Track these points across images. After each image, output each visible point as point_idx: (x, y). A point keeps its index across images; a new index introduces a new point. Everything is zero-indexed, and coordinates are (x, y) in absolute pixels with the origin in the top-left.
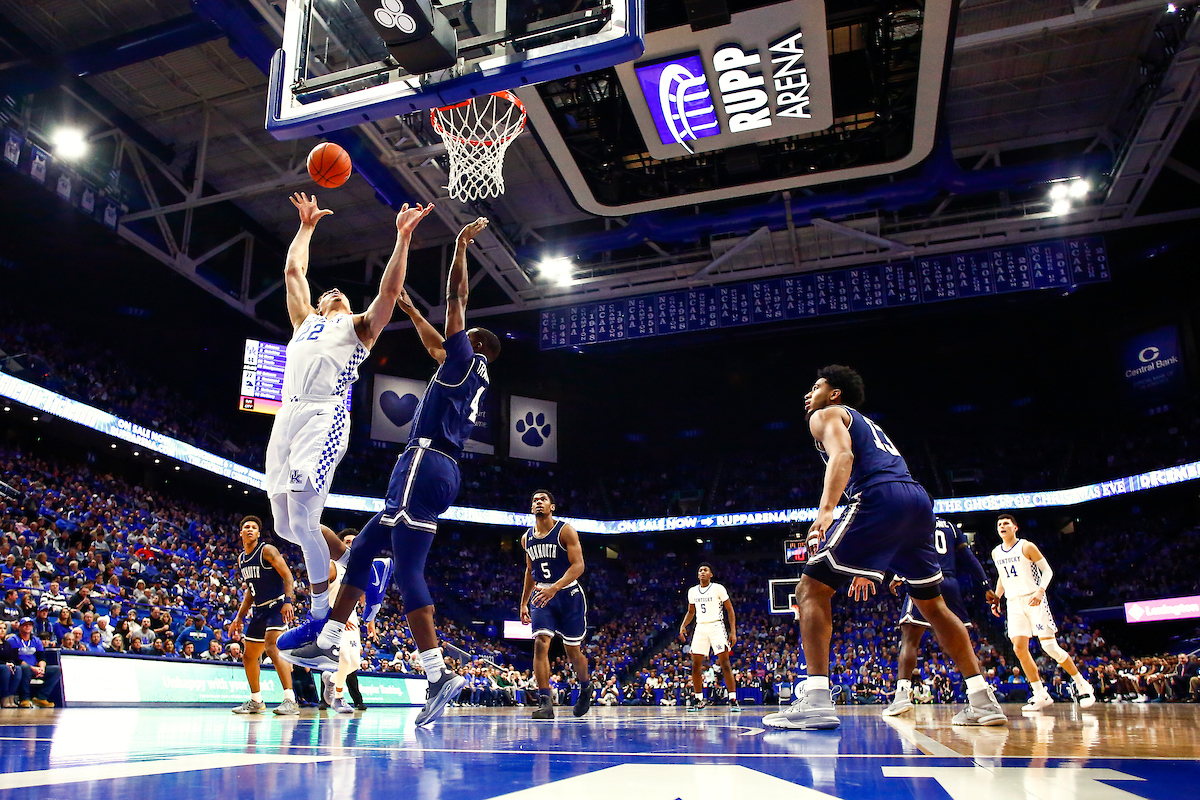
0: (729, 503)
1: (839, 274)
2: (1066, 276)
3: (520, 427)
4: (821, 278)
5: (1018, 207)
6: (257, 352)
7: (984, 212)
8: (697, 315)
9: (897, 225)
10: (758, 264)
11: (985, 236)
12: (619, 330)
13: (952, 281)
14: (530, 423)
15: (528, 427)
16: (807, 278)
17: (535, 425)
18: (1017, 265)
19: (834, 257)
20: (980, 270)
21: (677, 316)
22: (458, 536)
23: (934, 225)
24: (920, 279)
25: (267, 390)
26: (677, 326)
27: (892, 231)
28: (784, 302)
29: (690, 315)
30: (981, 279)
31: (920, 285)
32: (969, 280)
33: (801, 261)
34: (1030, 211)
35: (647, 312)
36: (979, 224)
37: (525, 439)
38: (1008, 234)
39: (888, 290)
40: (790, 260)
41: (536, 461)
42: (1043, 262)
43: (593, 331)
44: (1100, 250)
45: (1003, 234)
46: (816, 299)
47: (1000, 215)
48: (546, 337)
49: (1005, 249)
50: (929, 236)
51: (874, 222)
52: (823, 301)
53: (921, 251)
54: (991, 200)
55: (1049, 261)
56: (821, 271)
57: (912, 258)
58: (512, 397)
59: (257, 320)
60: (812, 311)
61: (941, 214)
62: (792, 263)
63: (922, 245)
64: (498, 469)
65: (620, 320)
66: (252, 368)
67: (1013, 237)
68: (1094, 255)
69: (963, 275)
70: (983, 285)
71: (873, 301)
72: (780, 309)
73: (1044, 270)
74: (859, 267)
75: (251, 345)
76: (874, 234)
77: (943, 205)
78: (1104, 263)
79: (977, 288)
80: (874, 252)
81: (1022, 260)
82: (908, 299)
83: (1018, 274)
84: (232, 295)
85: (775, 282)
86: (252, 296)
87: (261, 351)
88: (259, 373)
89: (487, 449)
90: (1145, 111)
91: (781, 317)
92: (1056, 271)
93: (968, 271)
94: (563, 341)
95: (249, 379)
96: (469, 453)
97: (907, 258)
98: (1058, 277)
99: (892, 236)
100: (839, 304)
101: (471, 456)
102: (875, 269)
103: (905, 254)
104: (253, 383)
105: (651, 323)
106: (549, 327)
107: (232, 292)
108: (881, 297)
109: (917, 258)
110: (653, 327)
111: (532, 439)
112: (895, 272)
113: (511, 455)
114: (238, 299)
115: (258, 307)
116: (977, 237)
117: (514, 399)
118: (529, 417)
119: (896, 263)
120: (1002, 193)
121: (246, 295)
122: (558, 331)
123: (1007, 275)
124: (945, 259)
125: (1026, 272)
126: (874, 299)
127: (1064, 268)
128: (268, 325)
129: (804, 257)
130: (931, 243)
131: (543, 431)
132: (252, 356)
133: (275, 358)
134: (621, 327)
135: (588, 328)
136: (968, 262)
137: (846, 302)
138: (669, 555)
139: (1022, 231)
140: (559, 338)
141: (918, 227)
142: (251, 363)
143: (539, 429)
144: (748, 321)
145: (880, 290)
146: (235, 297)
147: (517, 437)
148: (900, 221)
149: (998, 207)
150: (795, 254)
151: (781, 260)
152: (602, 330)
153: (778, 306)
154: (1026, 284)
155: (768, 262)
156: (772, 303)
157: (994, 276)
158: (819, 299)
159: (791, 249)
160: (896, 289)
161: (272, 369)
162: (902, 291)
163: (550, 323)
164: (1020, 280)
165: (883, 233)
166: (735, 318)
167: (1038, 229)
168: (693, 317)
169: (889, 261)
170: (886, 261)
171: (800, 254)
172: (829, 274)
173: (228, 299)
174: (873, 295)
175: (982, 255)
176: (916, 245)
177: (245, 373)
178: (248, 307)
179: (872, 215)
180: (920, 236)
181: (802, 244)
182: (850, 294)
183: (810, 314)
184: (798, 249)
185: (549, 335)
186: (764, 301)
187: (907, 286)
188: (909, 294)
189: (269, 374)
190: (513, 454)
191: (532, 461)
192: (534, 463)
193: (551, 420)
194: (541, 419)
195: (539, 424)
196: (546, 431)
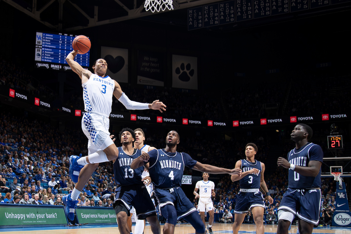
0: (294, 110)
3: (178, 71)
6: (42, 39)
8: (277, 6)
12: (231, 18)
14: (183, 69)
15: (181, 71)
17: (185, 70)
21: (265, 7)
25: (48, 58)
26: (265, 13)
29: (272, 6)
35: (247, 6)
37: (180, 78)
41: (186, 89)
43: (217, 18)
48: (191, 23)
59: (41, 22)
64: (167, 94)
65: (232, 12)
66: (40, 47)
75: (39, 34)
84: (28, 10)
86: (38, 10)
87: (44, 38)
88: (43, 49)
89: (161, 84)
91: (328, 4)
94: (200, 25)
95: (38, 52)
96: (151, 86)
101: (152, 87)
104: (41, 54)
105: (250, 12)
106: (193, 18)
107: (28, 8)
110: (251, 15)
111: (184, 77)
113: (173, 86)
114: (31, 11)
115: (42, 15)
117: (174, 56)
118: (182, 65)
121: (35, 9)
122: (198, 20)
128: (47, 24)
131: (190, 73)
132: (40, 40)
133: (51, 40)
134: (232, 16)
135: (214, 17)
138: (260, 139)
140: (198, 23)
142: (39, 44)
143: (188, 72)
144: (307, 8)
146: (30, 11)
147: (175, 76)
152: (222, 17)
161: (50, 47)
163: (193, 16)
166: (299, 6)
168: (274, 8)
173: (26, 11)
177: (36, 49)
178: (36, 15)
185: (193, 22)
189: (48, 50)
190: (174, 86)
191: (184, 89)
192: (185, 90)
193: (194, 67)
194: (188, 67)
195: (188, 69)
196: (192, 73)
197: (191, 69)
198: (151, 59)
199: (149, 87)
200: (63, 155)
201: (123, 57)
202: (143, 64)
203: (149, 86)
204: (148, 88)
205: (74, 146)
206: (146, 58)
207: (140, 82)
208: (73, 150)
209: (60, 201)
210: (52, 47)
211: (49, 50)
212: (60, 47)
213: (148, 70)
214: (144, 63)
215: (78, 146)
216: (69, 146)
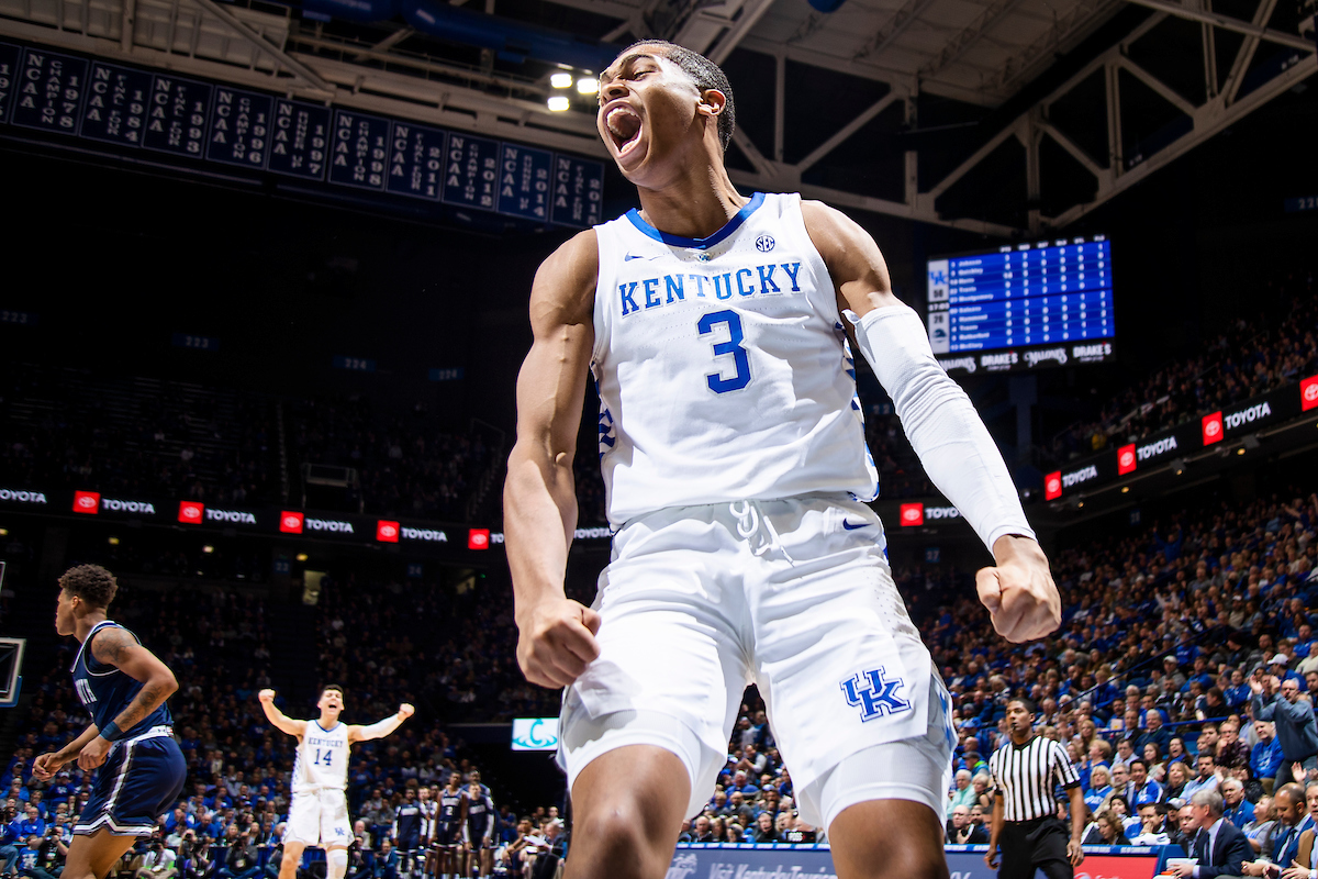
1: (200, 89)
2: (543, 206)
4: (164, 85)
5: (503, 82)
7: (452, 71)
9: (318, 43)
10: (51, 19)
11: (447, 108)
13: (382, 161)
16: (140, 77)
18: (481, 168)
19: (197, 57)
20: (426, 157)
23: (373, 64)
24: (332, 141)
27: (306, 49)
28: (83, 107)
30: (425, 172)
31: (330, 152)
32: (407, 168)
33: (135, 44)
34: (516, 94)
36: (442, 87)
38: (480, 117)
39: (275, 143)
40: (114, 32)
42: (518, 176)
44: (595, 184)
45: (473, 113)
46: (147, 118)
47: (475, 85)
49: (469, 137)
50: (362, 78)
51: (279, 25)
52: (157, 125)
53: (344, 98)
54: (469, 58)
55: (526, 178)
56: (166, 73)
57: (328, 104)
60: (133, 136)
61: (389, 51)
62: (118, 41)
63: (349, 88)
67: (486, 124)
68: (587, 189)
69: (400, 157)
70: (425, 183)
71: (247, 153)
72: (73, 115)
73: (516, 188)
74: (238, 90)
76: (277, 45)
77: (396, 37)
78: (597, 203)
79: (416, 185)
80: (268, 72)
81: (490, 163)
82: (305, 169)
83: (479, 182)
85: (77, 64)
90: (688, 15)
91: (71, 130)
92: (532, 194)
93: (409, 154)
97: (322, 103)
98: (533, 204)
99: (304, 58)
100: (185, 138)
102: (263, 101)
103: (317, 93)
108: (261, 151)
109: (335, 106)
112: (294, 117)
116: (434, 105)
119: (300, 103)
120: (485, 52)
123: (463, 178)
124: (380, 125)
125: (492, 183)
126: (249, 150)
127: (544, 194)
129: (142, 37)
130: (363, 91)
136: (411, 140)
137: (199, 141)
139: (501, 119)
141: (349, 58)
145: (263, 138)
148: (323, 37)
149: (476, 70)
150: (128, 28)
151: (96, 28)
153: (70, 107)
154: (486, 201)
155: (72, 23)
156: (60, 99)
157: (443, 174)
158: (152, 119)
159: (121, 15)
160: (289, 145)
162: (298, 152)
164: (479, 193)
165: (291, 47)
167: (522, 124)
169: (290, 96)
170: (284, 95)
171: (134, 31)
172: (182, 84)
174: (247, 141)
175: (435, 135)
176: (341, 86)
179: (280, 12)
180: (348, 74)
181: (143, 15)
182: (209, 129)
183: (128, 141)
184: (134, 22)
186: (46, 91)
187: (309, 146)
188: (307, 160)
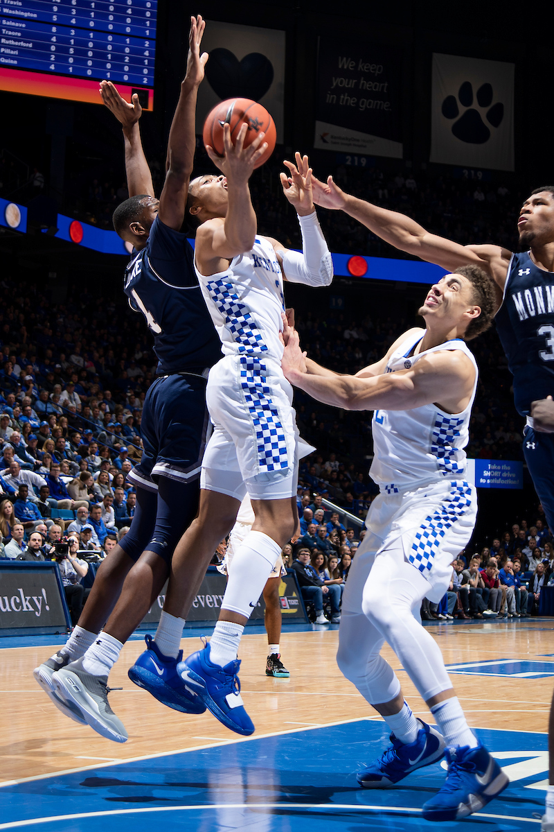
3: (449, 108)
14: (466, 100)
15: (462, 110)
17: (475, 105)
22: (340, 302)
37: (458, 131)
41: (476, 170)
58: (435, 55)
64: (411, 183)
89: (391, 149)
96: (360, 156)
101: (364, 161)
111: (470, 130)
113: (434, 158)
117: (438, 59)
118: (466, 90)
131: (489, 116)
143: (483, 112)
147: (442, 126)
161: (19, 14)
189: (13, 24)
190: (436, 156)
191: (469, 169)
192: (473, 172)
193: (504, 95)
194: (485, 94)
195: (483, 103)
196: (496, 115)
197: (494, 103)
198: (360, 66)
199: (353, 161)
200: (58, 386)
201: (269, 58)
202: (336, 82)
203: (353, 155)
204: (349, 163)
205: (96, 355)
206: (345, 63)
207: (325, 141)
208: (93, 369)
209: (40, 543)
210: (26, 15)
211: (17, 25)
212: (55, 18)
213: (352, 101)
214: (339, 80)
215: (111, 353)
216: (81, 355)
